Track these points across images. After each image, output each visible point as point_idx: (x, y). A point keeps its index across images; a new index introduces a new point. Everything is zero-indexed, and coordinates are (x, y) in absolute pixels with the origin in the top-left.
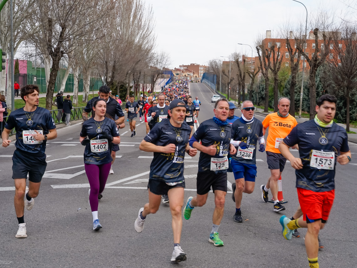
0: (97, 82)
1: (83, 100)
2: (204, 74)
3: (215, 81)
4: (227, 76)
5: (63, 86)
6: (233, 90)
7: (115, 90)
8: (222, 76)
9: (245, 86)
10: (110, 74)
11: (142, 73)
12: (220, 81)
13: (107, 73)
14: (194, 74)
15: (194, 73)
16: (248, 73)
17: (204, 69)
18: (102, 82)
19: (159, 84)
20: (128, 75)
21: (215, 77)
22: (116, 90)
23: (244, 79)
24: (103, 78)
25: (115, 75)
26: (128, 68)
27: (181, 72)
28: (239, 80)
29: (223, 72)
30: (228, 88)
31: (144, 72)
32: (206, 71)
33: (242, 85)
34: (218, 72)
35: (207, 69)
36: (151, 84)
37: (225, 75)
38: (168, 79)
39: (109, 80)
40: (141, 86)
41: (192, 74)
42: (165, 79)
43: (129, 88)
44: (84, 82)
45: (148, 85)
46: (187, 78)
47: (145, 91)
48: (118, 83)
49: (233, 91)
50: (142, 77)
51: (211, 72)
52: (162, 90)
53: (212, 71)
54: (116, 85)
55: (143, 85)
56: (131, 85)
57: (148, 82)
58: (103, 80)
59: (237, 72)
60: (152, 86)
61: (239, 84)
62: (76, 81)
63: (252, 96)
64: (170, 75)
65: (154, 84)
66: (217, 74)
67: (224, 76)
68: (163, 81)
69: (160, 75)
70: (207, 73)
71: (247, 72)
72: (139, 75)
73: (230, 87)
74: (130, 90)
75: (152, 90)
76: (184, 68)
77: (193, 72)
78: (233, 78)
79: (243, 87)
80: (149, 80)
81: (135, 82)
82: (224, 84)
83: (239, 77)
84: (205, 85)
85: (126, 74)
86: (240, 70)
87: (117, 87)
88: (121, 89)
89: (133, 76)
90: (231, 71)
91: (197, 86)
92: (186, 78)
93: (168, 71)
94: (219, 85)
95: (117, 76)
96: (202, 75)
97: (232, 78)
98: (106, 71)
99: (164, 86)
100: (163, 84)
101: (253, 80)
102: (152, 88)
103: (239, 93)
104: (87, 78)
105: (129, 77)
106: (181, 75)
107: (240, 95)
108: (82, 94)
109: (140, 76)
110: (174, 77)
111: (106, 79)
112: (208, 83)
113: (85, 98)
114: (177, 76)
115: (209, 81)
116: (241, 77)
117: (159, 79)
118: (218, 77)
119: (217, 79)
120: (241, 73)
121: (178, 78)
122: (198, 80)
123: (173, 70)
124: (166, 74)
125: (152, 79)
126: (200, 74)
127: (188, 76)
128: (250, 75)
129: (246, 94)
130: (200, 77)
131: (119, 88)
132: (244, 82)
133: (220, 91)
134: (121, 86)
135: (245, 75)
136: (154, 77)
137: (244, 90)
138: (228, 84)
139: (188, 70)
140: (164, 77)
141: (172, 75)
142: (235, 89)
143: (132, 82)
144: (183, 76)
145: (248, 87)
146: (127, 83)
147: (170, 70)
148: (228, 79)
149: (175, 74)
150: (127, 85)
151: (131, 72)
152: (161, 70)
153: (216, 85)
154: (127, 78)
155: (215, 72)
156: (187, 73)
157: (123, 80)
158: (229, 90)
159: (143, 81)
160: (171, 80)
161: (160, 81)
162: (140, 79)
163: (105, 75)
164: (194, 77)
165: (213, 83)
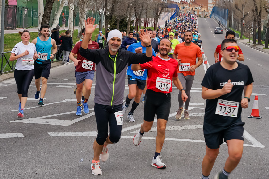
1: (78, 36)
2: (214, 8)
3: (226, 16)
4: (241, 11)
5: (57, 19)
6: (247, 26)
7: (114, 24)
8: (234, 11)
9: (261, 23)
10: (109, 7)
11: (145, 7)
13: (106, 6)
14: (202, 8)
15: (202, 7)
16: (265, 8)
17: (213, 3)
18: (100, 16)
19: (163, 18)
20: (129, 8)
21: (227, 12)
22: (115, 24)
23: (260, 15)
24: (101, 11)
27: (188, 5)
28: (254, 15)
29: (236, 6)
30: (242, 24)
31: (147, 5)
32: (216, 5)
33: (257, 20)
34: (230, 6)
35: (217, 3)
36: (153, 19)
37: (239, 10)
38: (173, 13)
39: (108, 13)
40: (143, 20)
41: (200, 8)
42: (170, 13)
43: (130, 23)
44: (80, 15)
45: (150, 19)
46: (195, 12)
47: (147, 26)
48: (118, 17)
49: (247, 28)
50: (144, 11)
51: (221, 6)
52: (166, 25)
53: (223, 5)
54: (115, 19)
56: (132, 19)
57: (151, 16)
58: (101, 13)
59: (251, 6)
60: (155, 21)
61: (255, 21)
62: (71, 15)
65: (158, 18)
66: (229, 8)
67: (237, 10)
68: (167, 16)
69: (164, 9)
70: (218, 7)
71: (263, 7)
72: (141, 8)
73: (243, 24)
74: (131, 25)
75: (155, 25)
76: (191, 1)
77: (201, 5)
78: (248, 14)
79: (259, 24)
81: (137, 16)
82: (237, 20)
83: (255, 13)
84: (215, 21)
85: (127, 7)
86: (255, 4)
87: (116, 22)
88: (121, 24)
89: (134, 10)
90: (245, 5)
91: (206, 21)
92: (193, 12)
93: (173, 4)
94: (232, 20)
95: (117, 9)
96: (211, 9)
97: (246, 13)
98: (104, 3)
99: (168, 22)
100: (167, 19)
102: (155, 23)
103: (255, 31)
104: (83, 11)
105: (130, 11)
106: (187, 9)
107: (255, 32)
108: (77, 29)
109: (142, 10)
110: (180, 11)
111: (105, 13)
112: (219, 19)
113: (80, 33)
114: (183, 10)
115: (220, 16)
116: (257, 12)
117: (163, 13)
118: (230, 12)
119: (229, 14)
120: (256, 8)
121: (184, 12)
122: (207, 15)
123: (179, 4)
124: (171, 8)
125: (155, 13)
126: (209, 8)
127: (196, 10)
128: (267, 10)
129: (262, 32)
130: (209, 12)
131: (118, 22)
132: (260, 18)
133: (231, 28)
134: (121, 21)
135: (261, 10)
136: (157, 11)
137: (260, 27)
138: (241, 20)
139: (195, 3)
140: (167, 11)
141: (178, 8)
142: (249, 25)
143: (133, 16)
144: (190, 10)
145: (264, 24)
146: (128, 17)
147: (175, 3)
148: (242, 14)
149: (181, 7)
150: (128, 19)
151: (133, 5)
152: (166, 2)
153: (228, 21)
154: (128, 11)
155: (227, 6)
156: (194, 7)
157: (124, 14)
158: (243, 27)
159: (145, 15)
160: (176, 14)
161: (164, 15)
162: (142, 13)
163: (103, 8)
164: (202, 11)
165: (224, 18)
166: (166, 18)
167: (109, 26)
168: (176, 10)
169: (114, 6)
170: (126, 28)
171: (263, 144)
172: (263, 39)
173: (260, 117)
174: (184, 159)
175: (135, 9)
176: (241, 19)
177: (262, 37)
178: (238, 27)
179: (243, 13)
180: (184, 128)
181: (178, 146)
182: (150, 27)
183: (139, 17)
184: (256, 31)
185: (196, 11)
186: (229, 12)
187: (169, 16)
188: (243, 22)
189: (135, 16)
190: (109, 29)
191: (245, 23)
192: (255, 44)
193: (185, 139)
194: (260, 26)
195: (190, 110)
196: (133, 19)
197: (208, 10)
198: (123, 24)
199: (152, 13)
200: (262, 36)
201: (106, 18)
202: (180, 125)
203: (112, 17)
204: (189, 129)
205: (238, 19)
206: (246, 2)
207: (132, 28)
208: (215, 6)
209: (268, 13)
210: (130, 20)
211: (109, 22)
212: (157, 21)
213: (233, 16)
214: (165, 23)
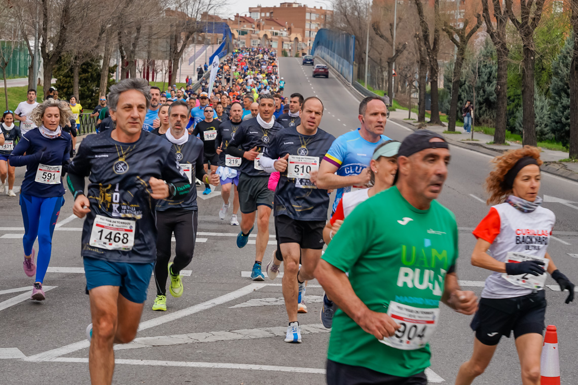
0: (15, 53)
2: (320, 32)
3: (351, 53)
4: (387, 40)
6: (404, 78)
7: (66, 76)
8: (371, 39)
9: (437, 68)
10: (52, 34)
11: (144, 31)
12: (365, 53)
13: (45, 30)
14: (290, 34)
15: (289, 29)
16: (448, 32)
17: (319, 19)
18: (31, 54)
19: (192, 60)
20: (104, 35)
21: (352, 42)
22: (69, 76)
23: (435, 49)
24: (32, 43)
26: (104, 16)
27: (254, 26)
28: (420, 50)
29: (376, 27)
30: (390, 73)
31: (151, 27)
32: (325, 25)
33: (429, 65)
34: (360, 28)
35: (329, 19)
36: (167, 62)
37: (382, 36)
38: (217, 47)
39: (51, 48)
40: (140, 64)
41: (285, 33)
42: (209, 47)
43: (106, 73)
45: (158, 63)
47: (150, 79)
48: (76, 58)
49: (405, 82)
50: (142, 42)
51: (339, 29)
52: (199, 78)
53: (343, 25)
54: (69, 64)
55: (144, 64)
56: (112, 63)
57: (160, 54)
58: (32, 48)
59: (414, 27)
60: (170, 67)
61: (422, 63)
63: (459, 98)
64: (222, 35)
65: (178, 60)
66: (358, 33)
67: (378, 38)
68: (201, 53)
69: (195, 35)
70: (329, 31)
72: (135, 35)
73: (394, 72)
74: (109, 77)
75: (170, 77)
76: (263, 15)
77: (287, 27)
78: (404, 46)
79: (434, 72)
80: (162, 49)
82: (378, 62)
83: (422, 44)
85: (98, 32)
86: (423, 22)
87: (71, 70)
88: (84, 76)
89: (117, 38)
90: (397, 25)
92: (267, 43)
93: (216, 23)
94: (364, 63)
95: (74, 37)
96: (314, 34)
97: (400, 44)
98: (41, 23)
100: (200, 62)
101: (462, 51)
102: (170, 72)
103: (422, 89)
105: (107, 42)
106: (252, 35)
107: (422, 93)
109: (137, 39)
110: (234, 41)
111: (44, 46)
112: (332, 59)
114: (242, 39)
115: (334, 52)
116: (428, 42)
117: (191, 46)
118: (361, 43)
119: (358, 47)
120: (426, 32)
121: (244, 43)
122: (303, 49)
123: (232, 22)
124: (212, 32)
125: (171, 46)
126: (308, 34)
127: (274, 37)
128: (453, 37)
129: (440, 91)
130: (309, 42)
131: (77, 70)
132: (436, 56)
133: (364, 82)
134: (84, 66)
135: (438, 37)
136: (176, 40)
137: (436, 80)
138: (389, 63)
139: (273, 20)
140: (204, 42)
141: (229, 34)
142: (408, 75)
143: (116, 53)
144: (259, 38)
145: (445, 71)
146: (101, 58)
147: (223, 21)
148: (390, 47)
149: (237, 31)
150: (102, 62)
151: (114, 27)
152: (199, 19)
153: (356, 65)
154: (101, 42)
155: (352, 27)
156: (270, 30)
157: (90, 50)
158: (393, 80)
159: (145, 52)
160: (225, 49)
161: (193, 51)
162: (137, 46)
163: (39, 34)
164: (290, 41)
165: (344, 58)
166: (200, 59)
167: (54, 81)
168: (223, 39)
169: (66, 29)
170: (98, 86)
172: (443, 108)
175: (120, 37)
176: (389, 59)
177: (442, 105)
178: (380, 79)
179: (394, 43)
180: (240, 337)
181: (224, 382)
182: (158, 83)
183: (131, 57)
184: (425, 89)
185: (276, 40)
186: (357, 42)
187: (206, 54)
188: (394, 68)
189: (119, 54)
190: (53, 87)
191: (397, 69)
192: (423, 123)
194: (437, 77)
195: (256, 289)
196: (115, 63)
197: (306, 37)
198: (90, 74)
199: (163, 47)
200: (442, 102)
201: (46, 61)
202: (230, 329)
203: (63, 58)
204: (254, 337)
205: (381, 60)
206: (401, 17)
208: (322, 27)
209: (455, 43)
210: (106, 64)
211: (55, 70)
212: (176, 67)
213: (369, 52)
214: (197, 71)
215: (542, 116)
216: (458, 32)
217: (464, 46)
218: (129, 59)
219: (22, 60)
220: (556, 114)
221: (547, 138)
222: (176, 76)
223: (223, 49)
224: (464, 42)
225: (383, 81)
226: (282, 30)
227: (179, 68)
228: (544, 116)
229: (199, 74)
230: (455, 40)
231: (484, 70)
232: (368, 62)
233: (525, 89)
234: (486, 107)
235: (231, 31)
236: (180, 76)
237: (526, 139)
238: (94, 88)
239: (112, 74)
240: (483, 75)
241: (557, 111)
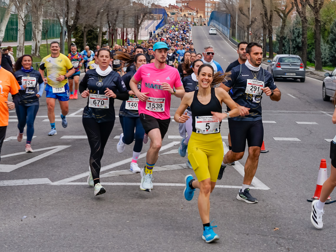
0: (53, 25)
1: (32, 53)
2: (212, 13)
3: (229, 23)
4: (246, 16)
5: (1, 32)
6: (256, 36)
7: (81, 37)
8: (239, 16)
9: (272, 30)
10: (73, 14)
11: (121, 13)
12: (236, 23)
13: (68, 13)
14: (197, 14)
15: (197, 12)
16: (277, 12)
17: (212, 6)
18: (61, 26)
19: (146, 28)
20: (99, 15)
21: (229, 18)
23: (271, 21)
24: (62, 20)
25: (81, 16)
26: (99, 5)
27: (179, 10)
28: (263, 21)
29: (241, 10)
30: (248, 33)
31: (124, 11)
32: (215, 9)
33: (267, 28)
34: (233, 10)
35: (217, 6)
36: (133, 29)
37: (244, 14)
38: (159, 21)
39: (71, 23)
40: (119, 31)
41: (195, 14)
42: (155, 21)
43: (101, 35)
44: (33, 26)
45: (129, 29)
46: (188, 19)
47: (125, 38)
48: (85, 28)
49: (256, 38)
50: (120, 19)
51: (222, 11)
52: (150, 37)
53: (224, 9)
54: (81, 30)
55: (121, 30)
56: (104, 29)
57: (129, 25)
58: (62, 23)
59: (260, 9)
60: (135, 32)
61: (264, 28)
62: (21, 25)
63: (284, 45)
64: (162, 15)
65: (139, 28)
66: (232, 13)
67: (242, 15)
68: (151, 24)
69: (148, 15)
70: (217, 12)
71: (275, 11)
72: (116, 15)
73: (250, 33)
74: (103, 37)
75: (135, 37)
76: (183, 4)
77: (196, 10)
78: (255, 19)
79: (270, 32)
80: (130, 22)
81: (111, 25)
83: (264, 18)
85: (96, 14)
86: (264, 7)
87: (83, 34)
88: (89, 37)
89: (106, 16)
90: (252, 8)
91: (203, 30)
92: (186, 19)
93: (159, 9)
94: (235, 28)
95: (83, 16)
96: (210, 14)
97: (253, 18)
98: (66, 10)
99: (154, 32)
101: (284, 21)
102: (135, 34)
103: (264, 41)
104: (37, 20)
105: (101, 19)
106: (178, 15)
107: (265, 43)
108: (31, 44)
109: (117, 17)
110: (169, 18)
111: (67, 22)
112: (219, 27)
113: (34, 50)
114: (173, 17)
115: (220, 23)
116: (267, 17)
117: (145, 20)
118: (233, 18)
119: (232, 20)
120: (266, 12)
121: (173, 19)
122: (204, 22)
123: (167, 8)
124: (157, 14)
125: (135, 21)
126: (207, 14)
127: (189, 16)
128: (279, 14)
129: (274, 42)
130: (207, 18)
131: (85, 34)
132: (271, 24)
133: (235, 38)
134: (89, 32)
135: (272, 14)
136: (138, 18)
137: (271, 36)
138: (247, 28)
139: (188, 7)
140: (153, 19)
141: (166, 15)
142: (258, 35)
143: (106, 25)
144: (182, 17)
145: (276, 32)
146: (98, 27)
147: (162, 8)
148: (248, 19)
149: (170, 13)
150: (99, 29)
151: (104, 11)
152: (149, 7)
153: (231, 30)
154: (98, 19)
155: (229, 10)
156: (187, 12)
157: (92, 23)
158: (250, 37)
159: (121, 24)
160: (164, 22)
161: (147, 23)
162: (117, 21)
163: (65, 16)
164: (198, 18)
165: (225, 26)
166: (151, 27)
167: (73, 40)
168: (163, 17)
169: (79, 12)
170: (97, 42)
171: (267, 185)
172: (276, 51)
173: (266, 151)
174: (163, 210)
175: (108, 17)
176: (248, 26)
177: (275, 49)
178: (244, 37)
179: (250, 18)
180: (165, 169)
181: (156, 193)
184: (266, 41)
185: (190, 17)
186: (232, 18)
187: (154, 25)
188: (250, 31)
189: (108, 25)
190: (73, 43)
191: (252, 31)
192: (265, 58)
193: (166, 183)
194: (272, 35)
195: (175, 145)
196: (106, 30)
197: (205, 16)
198: (92, 36)
199: (131, 21)
200: (275, 47)
201: (69, 29)
202: (161, 165)
203: (78, 28)
204: (173, 169)
205: (244, 26)
206: (254, 4)
207: (105, 41)
208: (214, 10)
209: (280, 17)
210: (101, 31)
211: (74, 34)
212: (138, 32)
213: (237, 23)
214: (149, 33)
215: (325, 54)
216: (282, 12)
217: (285, 18)
218: (113, 28)
219: (57, 29)
220: (332, 53)
221: (328, 65)
222: (138, 36)
223: (163, 22)
224: (285, 16)
225: (245, 37)
226: (193, 12)
227: (140, 32)
228: (326, 54)
229: (150, 35)
230: (281, 15)
231: (295, 31)
232: (237, 28)
233: (316, 40)
234: (297, 49)
235: (167, 13)
236: (140, 37)
237: (317, 65)
238: (95, 43)
239: (104, 36)
240: (296, 34)
241: (332, 51)
